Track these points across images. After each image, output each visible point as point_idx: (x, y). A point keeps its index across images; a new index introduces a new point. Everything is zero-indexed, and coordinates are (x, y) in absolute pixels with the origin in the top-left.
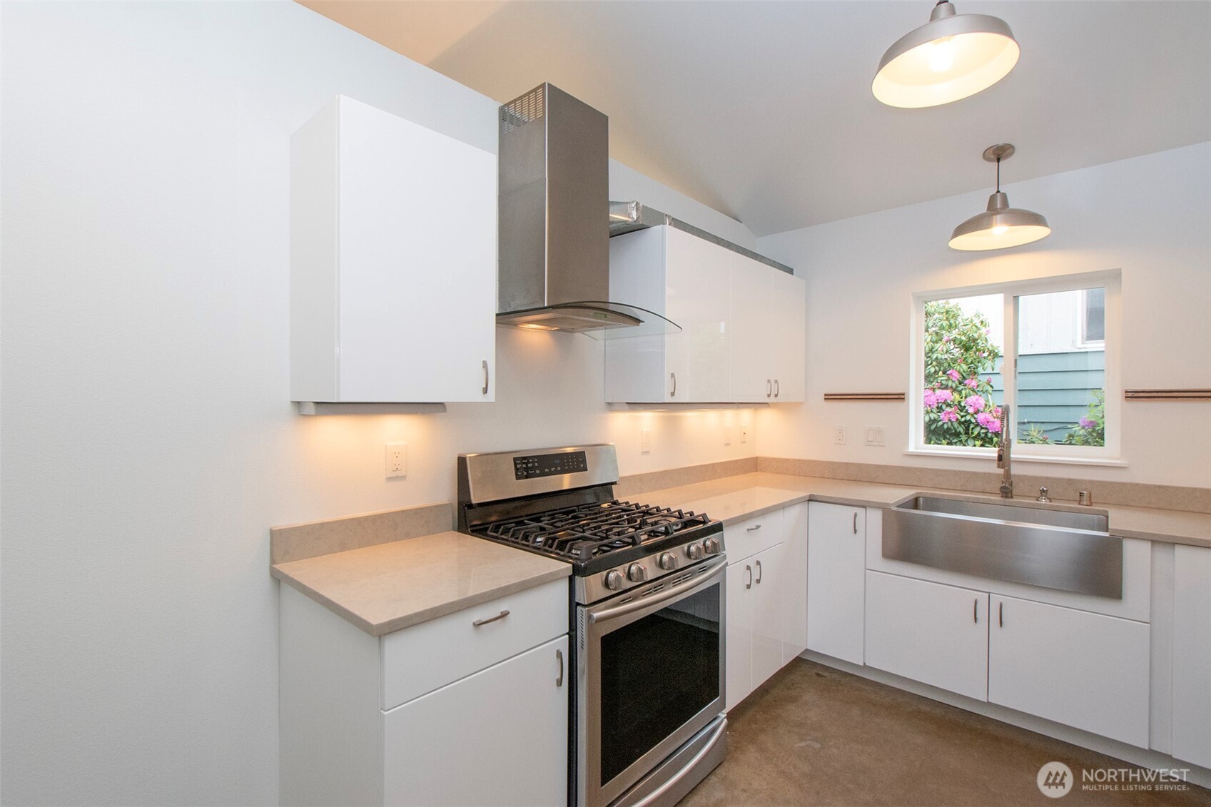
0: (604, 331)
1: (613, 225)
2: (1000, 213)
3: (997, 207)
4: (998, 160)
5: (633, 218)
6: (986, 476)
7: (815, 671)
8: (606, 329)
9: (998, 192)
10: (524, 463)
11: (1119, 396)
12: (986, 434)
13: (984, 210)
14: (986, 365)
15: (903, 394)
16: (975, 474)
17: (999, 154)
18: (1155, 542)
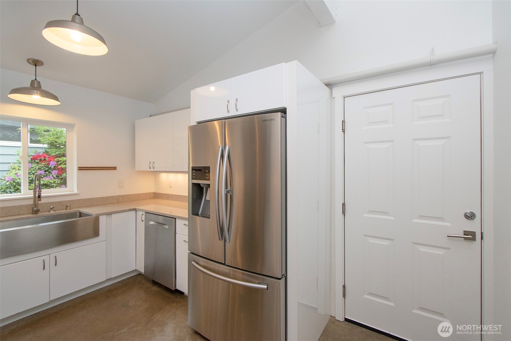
2: (37, 90)
3: (35, 86)
4: (36, 66)
9: (36, 79)
11: (76, 169)
13: (28, 86)
17: (36, 63)
18: (106, 215)
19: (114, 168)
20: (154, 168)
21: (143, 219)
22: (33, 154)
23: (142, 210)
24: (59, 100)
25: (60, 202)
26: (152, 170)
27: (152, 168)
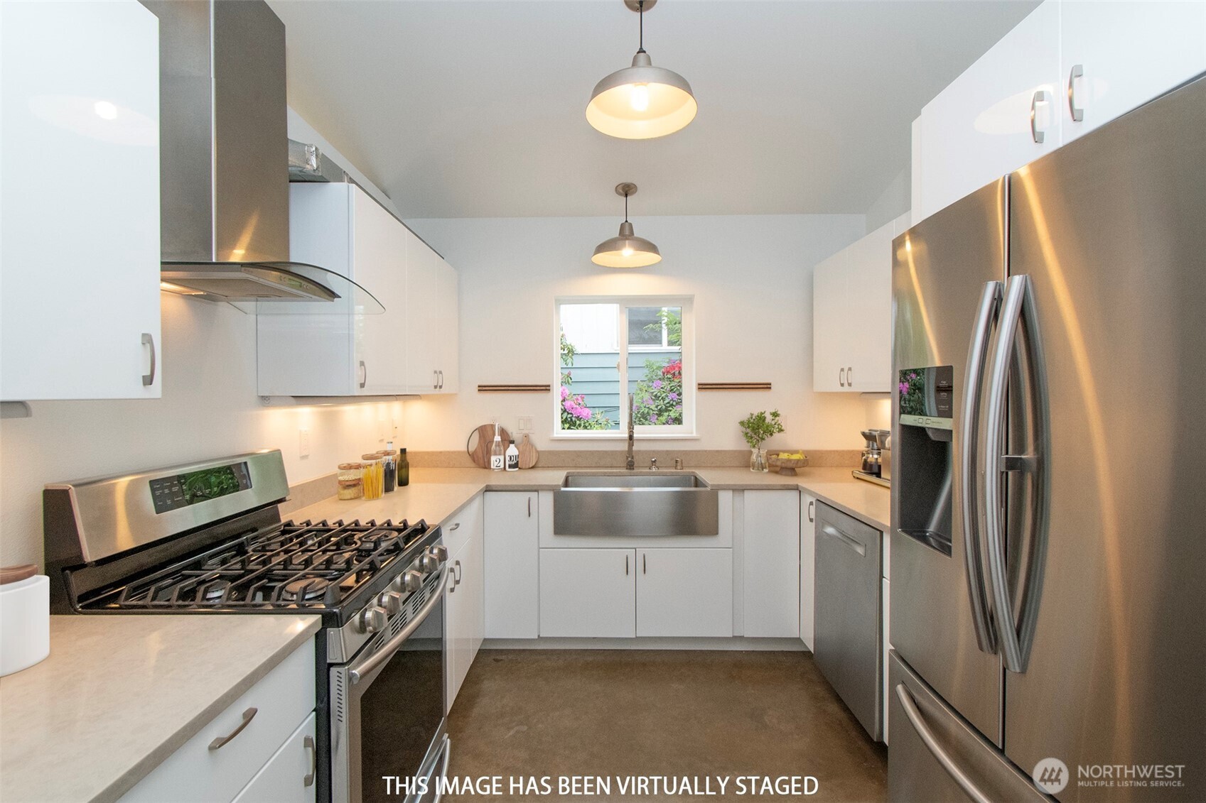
0: (254, 303)
1: (293, 169)
2: (628, 239)
3: (626, 233)
4: (626, 196)
5: (312, 165)
6: (613, 453)
7: (493, 657)
8: (257, 301)
9: (626, 221)
10: (166, 487)
11: (694, 387)
12: (571, 418)
13: (616, 234)
14: (568, 361)
15: (549, 386)
16: (606, 452)
17: (627, 190)
18: (734, 490)
19: (766, 386)
20: (850, 385)
21: (813, 516)
22: (666, 365)
23: (811, 493)
24: (658, 251)
25: (668, 452)
26: (846, 389)
27: (846, 384)
